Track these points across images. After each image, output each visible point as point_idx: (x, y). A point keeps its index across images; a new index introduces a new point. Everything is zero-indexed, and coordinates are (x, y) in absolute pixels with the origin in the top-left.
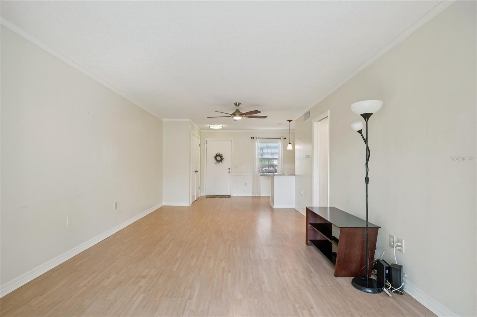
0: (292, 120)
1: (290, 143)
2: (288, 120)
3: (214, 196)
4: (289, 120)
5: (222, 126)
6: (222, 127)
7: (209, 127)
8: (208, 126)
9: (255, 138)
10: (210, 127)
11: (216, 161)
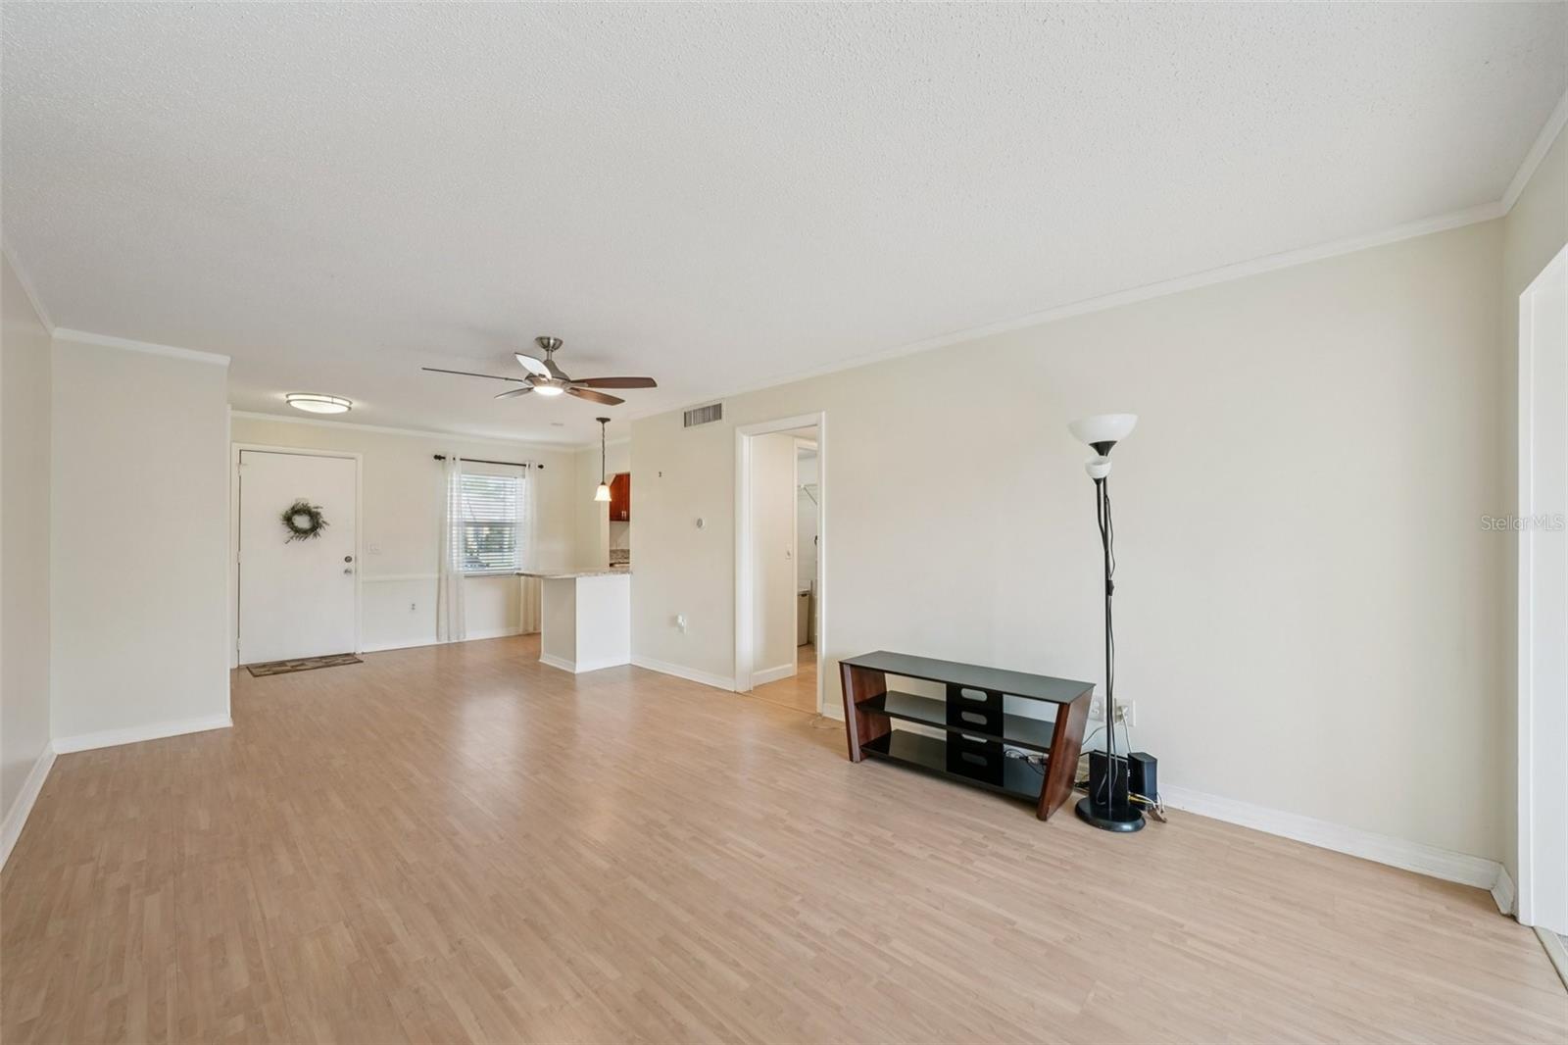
0: (608, 420)
1: (603, 484)
2: (598, 419)
3: (282, 663)
4: (602, 416)
5: (348, 404)
6: (346, 409)
7: (289, 402)
8: (282, 396)
9: (449, 458)
10: (292, 403)
11: (292, 533)
